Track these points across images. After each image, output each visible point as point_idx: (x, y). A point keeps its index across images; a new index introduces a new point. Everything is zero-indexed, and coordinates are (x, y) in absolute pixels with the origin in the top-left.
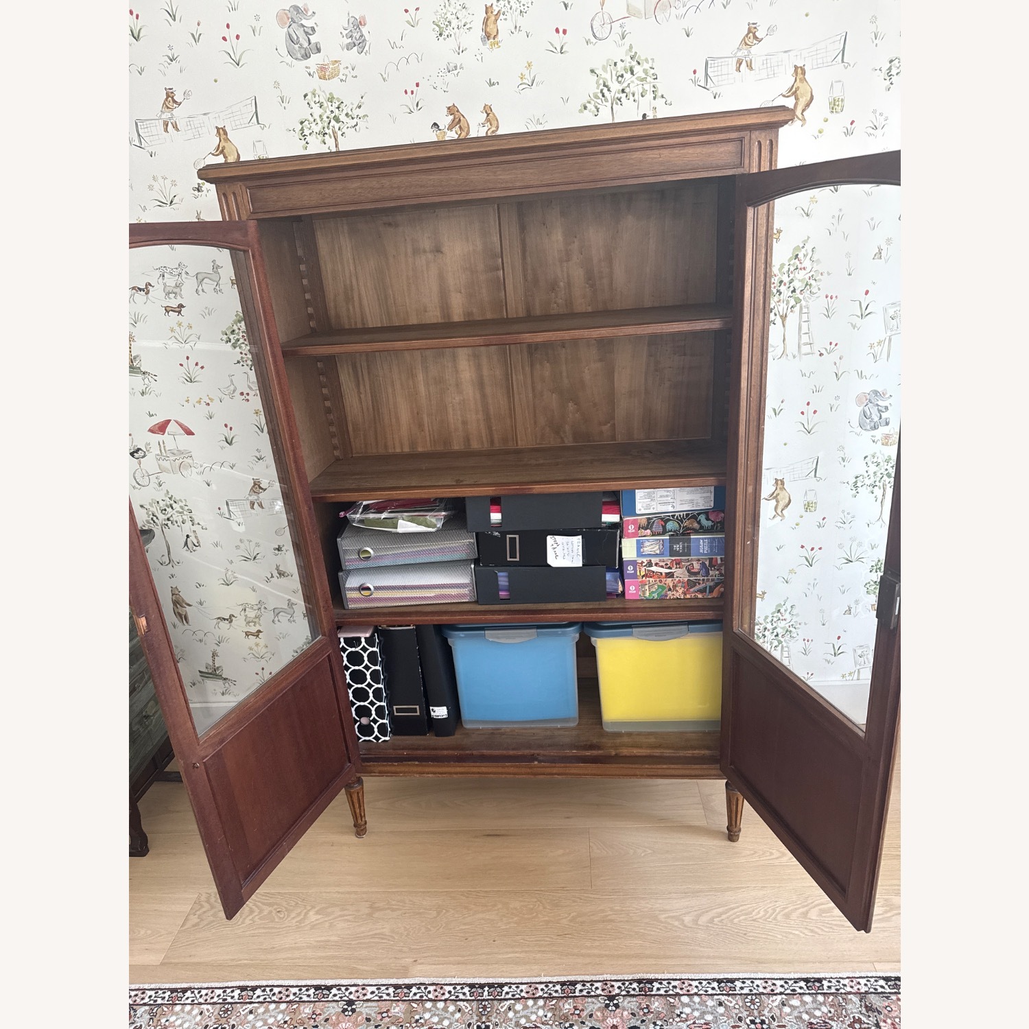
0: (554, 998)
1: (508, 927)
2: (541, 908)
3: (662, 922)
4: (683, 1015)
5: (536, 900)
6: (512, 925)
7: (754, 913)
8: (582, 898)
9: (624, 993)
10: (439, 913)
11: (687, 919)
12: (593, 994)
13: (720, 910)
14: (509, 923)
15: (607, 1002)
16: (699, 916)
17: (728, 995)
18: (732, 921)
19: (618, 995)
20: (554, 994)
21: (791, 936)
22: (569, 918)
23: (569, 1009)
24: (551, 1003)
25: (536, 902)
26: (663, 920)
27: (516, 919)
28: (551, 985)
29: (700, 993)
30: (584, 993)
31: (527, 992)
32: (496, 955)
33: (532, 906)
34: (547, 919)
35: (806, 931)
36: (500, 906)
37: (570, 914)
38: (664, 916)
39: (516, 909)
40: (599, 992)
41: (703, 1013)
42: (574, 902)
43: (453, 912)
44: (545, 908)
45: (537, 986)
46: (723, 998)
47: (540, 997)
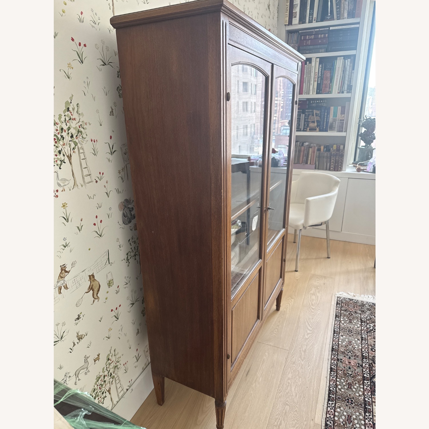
0: (337, 376)
1: (301, 381)
2: (294, 368)
3: (308, 338)
4: (346, 345)
5: (289, 369)
6: (300, 379)
7: (310, 317)
8: (292, 354)
9: (336, 356)
10: (287, 405)
11: (309, 332)
12: (336, 364)
13: (307, 323)
14: (299, 380)
15: (340, 361)
16: (308, 329)
17: (339, 333)
18: (312, 323)
19: (337, 358)
20: (335, 374)
21: (320, 314)
22: (301, 361)
23: (342, 372)
24: (339, 377)
25: (291, 369)
26: (308, 337)
27: (297, 377)
28: (331, 375)
29: (338, 339)
30: (335, 366)
31: (334, 382)
32: (314, 388)
33: (292, 371)
34: (300, 368)
35: (319, 311)
36: (290, 381)
37: (299, 360)
38: (306, 336)
39: (292, 376)
40: (335, 362)
41: (345, 341)
42: (294, 357)
43: (288, 399)
44: (294, 367)
45: (331, 379)
46: (340, 334)
47: (336, 379)
